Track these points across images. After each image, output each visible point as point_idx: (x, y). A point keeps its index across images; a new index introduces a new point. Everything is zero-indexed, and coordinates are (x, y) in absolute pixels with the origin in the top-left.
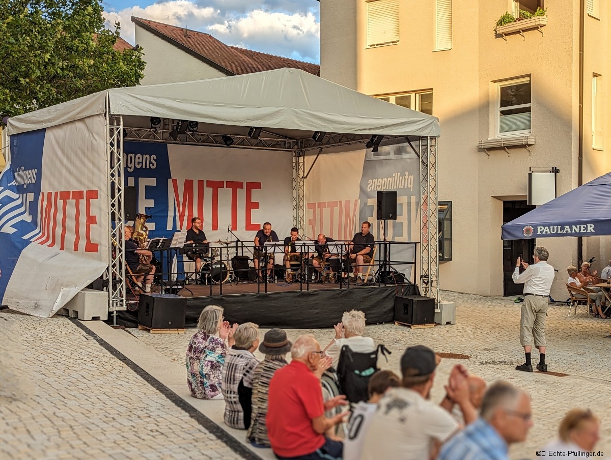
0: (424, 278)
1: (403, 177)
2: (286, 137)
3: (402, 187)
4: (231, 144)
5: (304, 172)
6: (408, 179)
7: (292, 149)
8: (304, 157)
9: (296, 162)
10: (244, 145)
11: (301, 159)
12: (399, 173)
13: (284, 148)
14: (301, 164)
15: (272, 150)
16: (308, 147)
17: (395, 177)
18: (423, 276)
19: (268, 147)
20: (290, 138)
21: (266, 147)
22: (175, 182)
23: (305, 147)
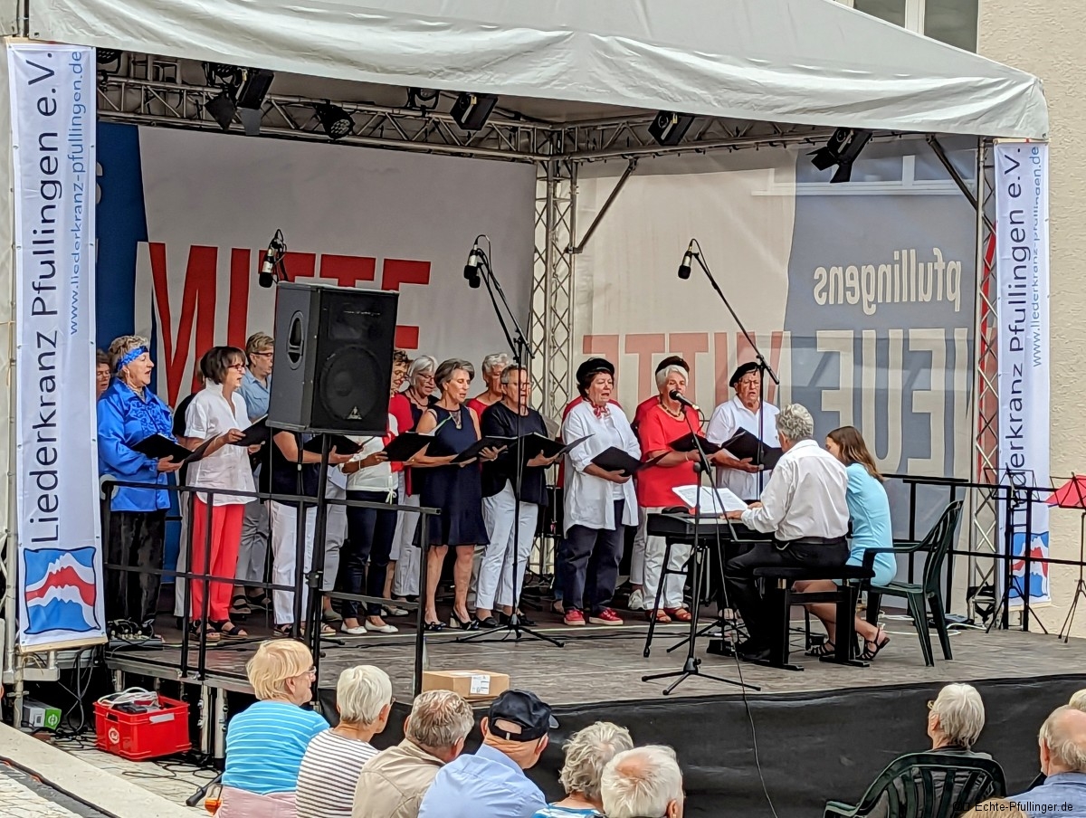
0: (977, 597)
1: (930, 265)
2: (517, 116)
3: (928, 298)
4: (346, 134)
5: (572, 231)
6: (945, 272)
7: (538, 154)
8: (573, 183)
9: (548, 199)
10: (381, 138)
11: (563, 189)
12: (913, 252)
13: (510, 150)
14: (563, 206)
15: (471, 155)
16: (588, 151)
17: (900, 262)
18: (976, 589)
19: (462, 146)
20: (530, 119)
21: (454, 144)
22: (158, 252)
23: (580, 151)
